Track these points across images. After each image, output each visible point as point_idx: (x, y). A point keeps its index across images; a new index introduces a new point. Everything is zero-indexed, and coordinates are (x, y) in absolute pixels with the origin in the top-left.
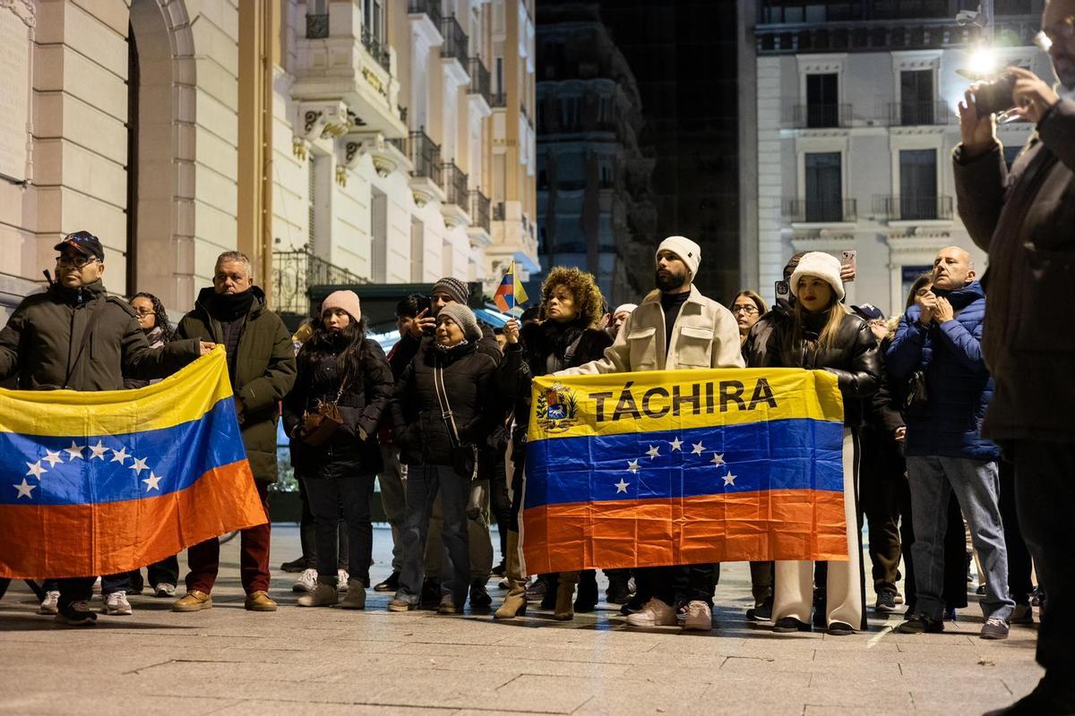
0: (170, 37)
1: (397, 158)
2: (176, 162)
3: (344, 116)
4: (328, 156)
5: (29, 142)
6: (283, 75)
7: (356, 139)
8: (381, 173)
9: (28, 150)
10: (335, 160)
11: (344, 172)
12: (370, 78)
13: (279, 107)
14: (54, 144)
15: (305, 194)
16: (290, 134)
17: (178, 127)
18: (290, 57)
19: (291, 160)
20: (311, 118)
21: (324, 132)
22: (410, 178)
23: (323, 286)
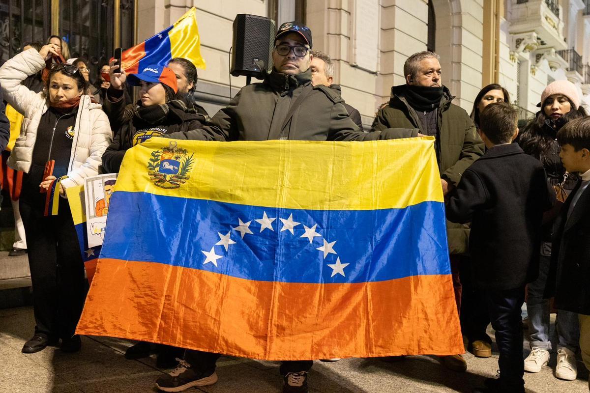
0: (450, 5)
1: (561, 61)
2: (452, 64)
3: (535, 39)
4: (527, 61)
5: (378, 54)
6: (505, 22)
7: (540, 52)
8: (552, 69)
9: (378, 57)
10: (530, 63)
11: (534, 68)
12: (549, 21)
13: (503, 37)
14: (390, 54)
15: (515, 79)
16: (508, 50)
17: (453, 47)
18: (509, 14)
19: (509, 63)
20: (519, 42)
21: (525, 49)
22: (566, 71)
23: (523, 120)
